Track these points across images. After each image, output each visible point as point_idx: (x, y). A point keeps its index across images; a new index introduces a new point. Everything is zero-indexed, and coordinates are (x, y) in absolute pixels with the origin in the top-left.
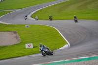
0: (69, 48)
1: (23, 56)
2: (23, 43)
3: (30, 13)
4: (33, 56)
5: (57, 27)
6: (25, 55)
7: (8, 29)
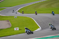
0: (40, 30)
1: (13, 35)
2: (13, 27)
3: (17, 9)
4: (19, 35)
5: (33, 18)
6: (14, 35)
7: (4, 19)
